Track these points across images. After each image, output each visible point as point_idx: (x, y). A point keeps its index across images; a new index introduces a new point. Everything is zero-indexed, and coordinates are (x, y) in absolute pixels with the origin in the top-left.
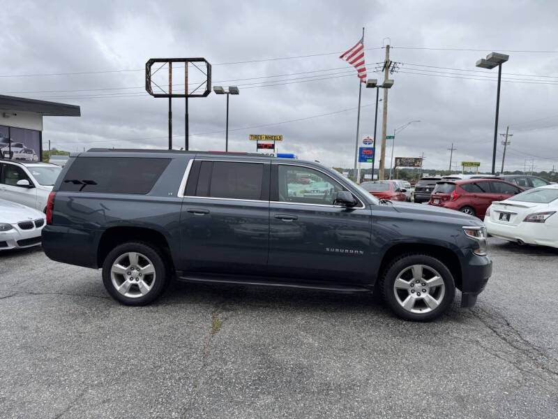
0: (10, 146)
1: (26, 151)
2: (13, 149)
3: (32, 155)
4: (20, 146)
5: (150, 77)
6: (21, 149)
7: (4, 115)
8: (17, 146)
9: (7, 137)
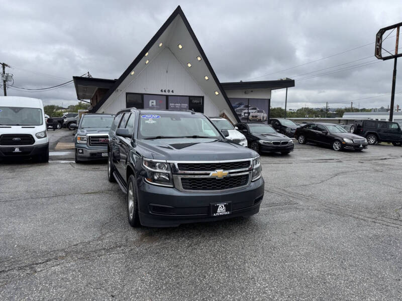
0: (248, 110)
1: (259, 112)
2: (250, 111)
3: (262, 114)
4: (255, 109)
5: (381, 44)
6: (255, 111)
7: (245, 93)
8: (252, 109)
9: (247, 104)
